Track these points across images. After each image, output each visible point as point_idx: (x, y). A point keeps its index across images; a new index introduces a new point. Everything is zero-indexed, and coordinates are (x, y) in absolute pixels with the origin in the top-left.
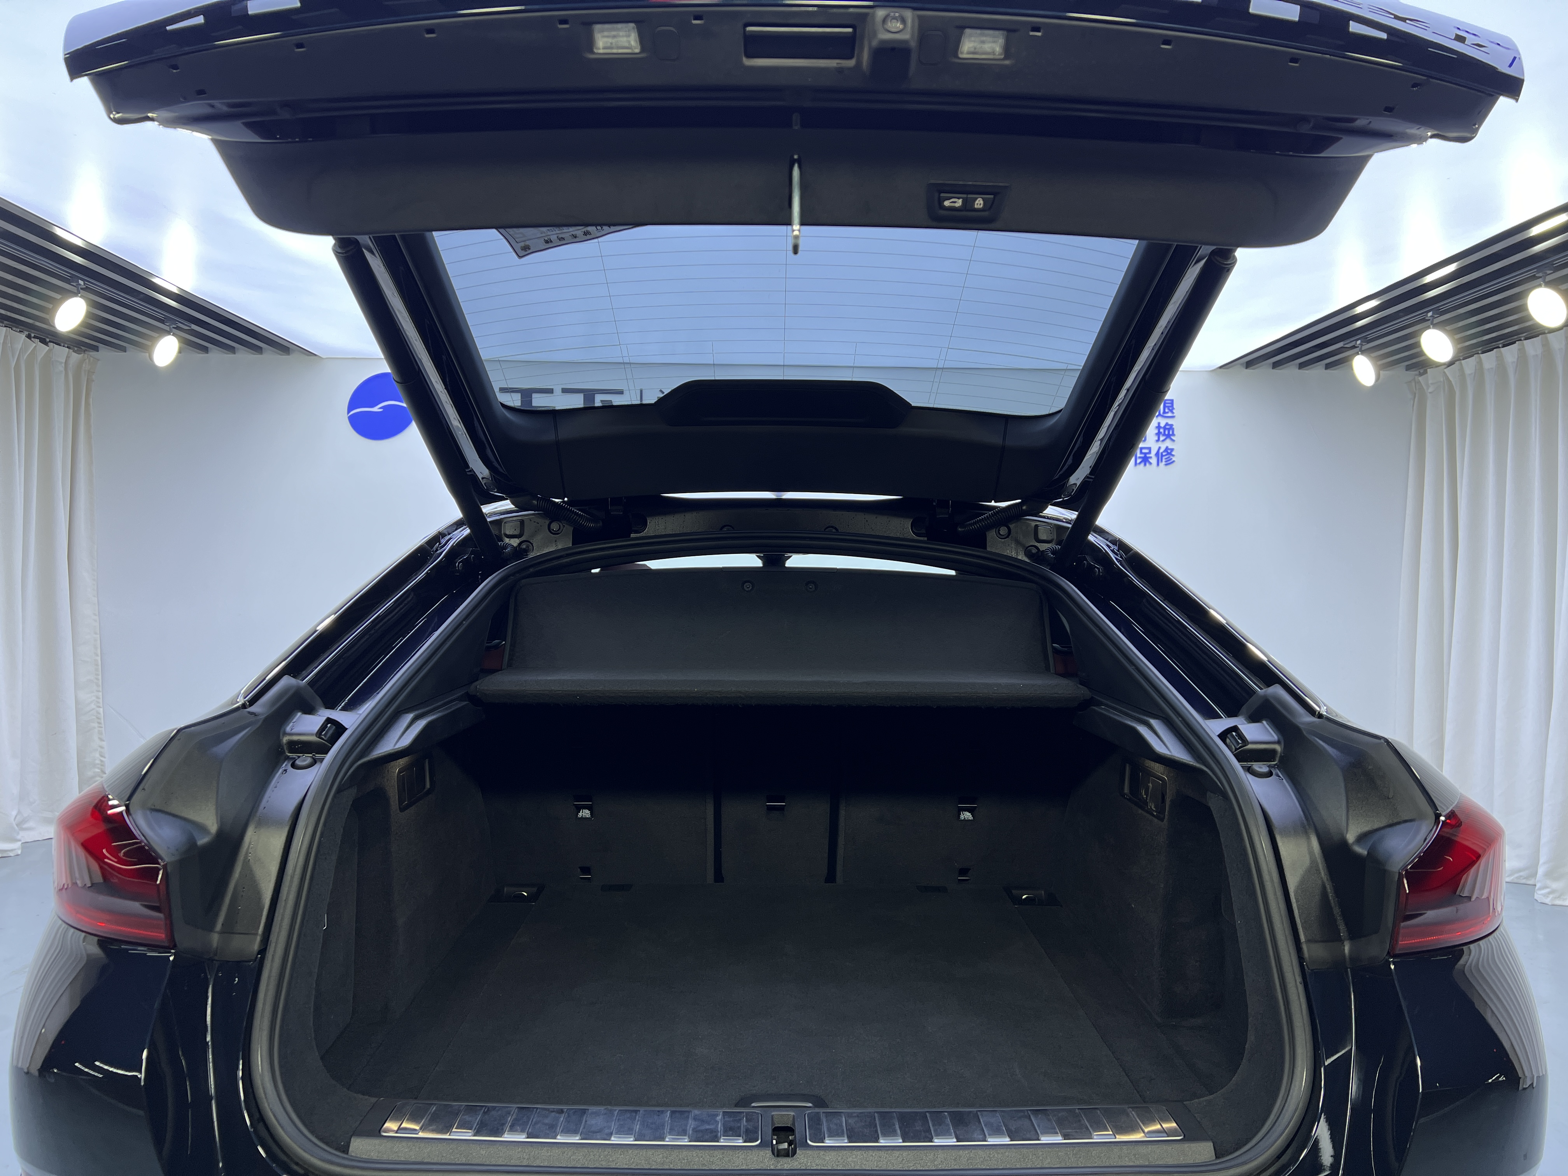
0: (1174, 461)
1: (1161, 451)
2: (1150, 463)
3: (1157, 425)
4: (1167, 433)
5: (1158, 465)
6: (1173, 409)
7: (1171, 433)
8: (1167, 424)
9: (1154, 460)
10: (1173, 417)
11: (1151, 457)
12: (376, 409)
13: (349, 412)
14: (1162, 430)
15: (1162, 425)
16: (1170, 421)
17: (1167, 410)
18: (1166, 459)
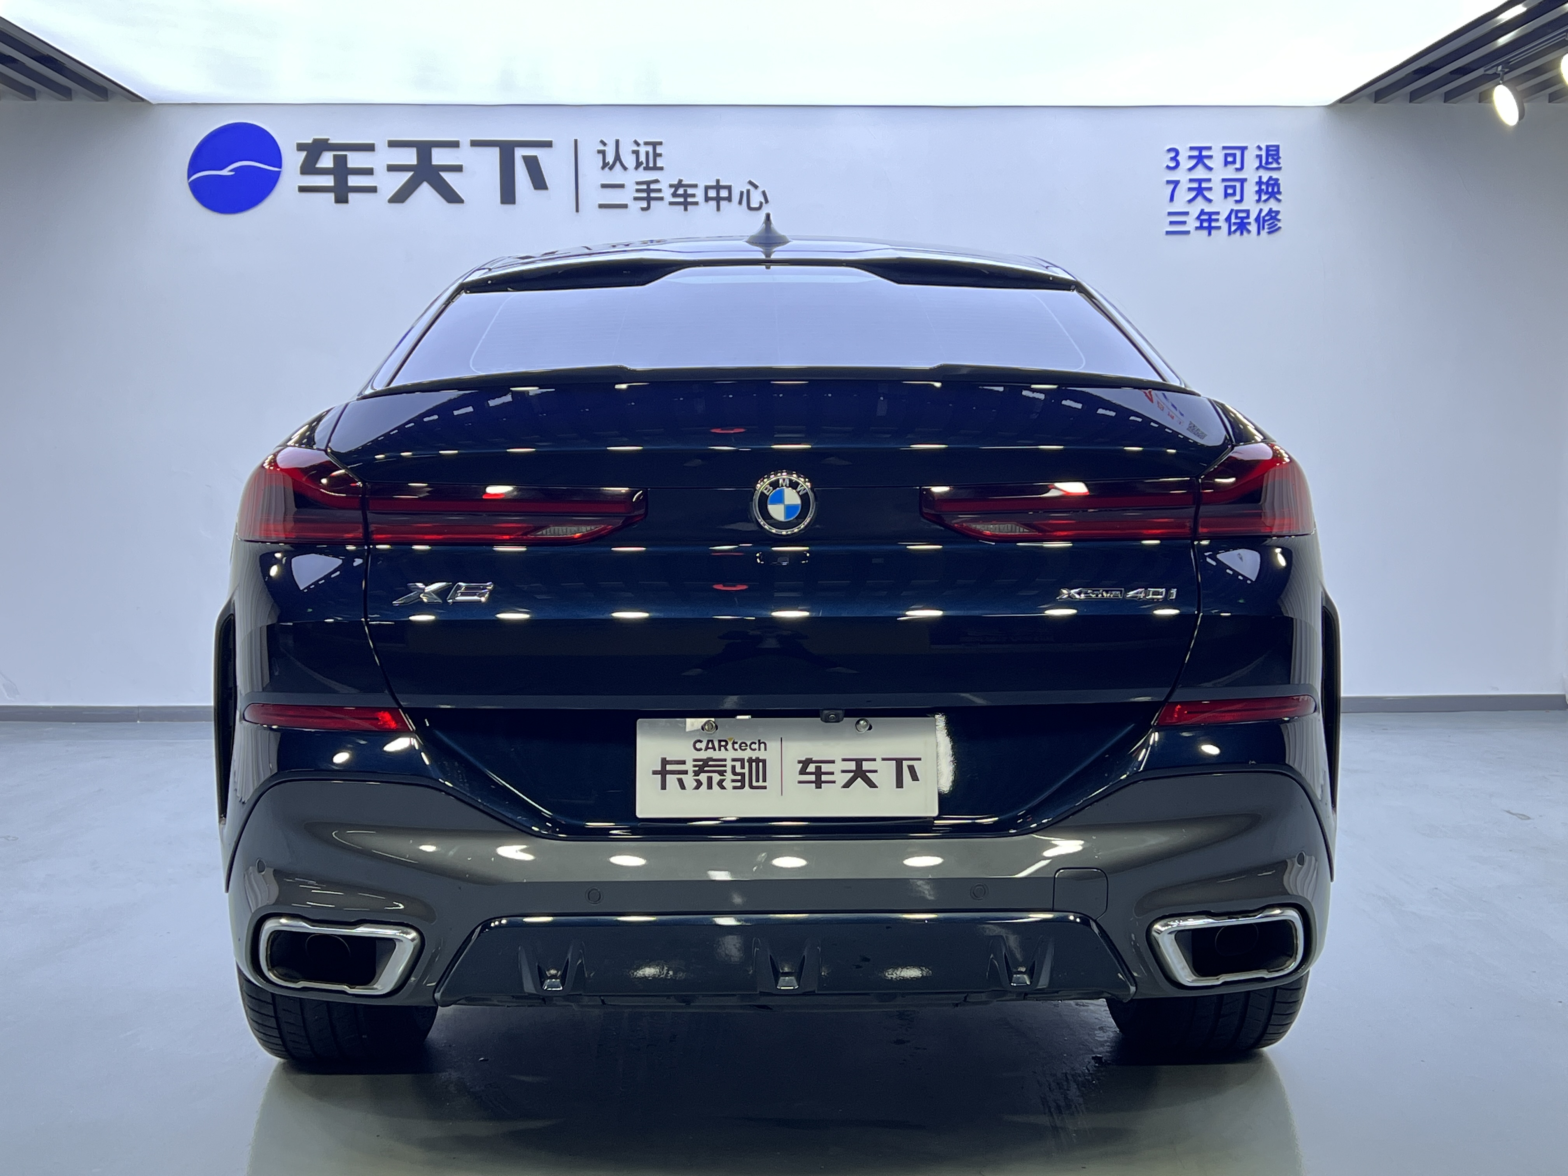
0: (1280, 228)
1: (1263, 214)
2: (1249, 231)
3: (1257, 180)
4: (1270, 190)
5: (1259, 233)
6: (1279, 158)
7: (1276, 190)
8: (1270, 178)
9: (1253, 228)
10: (1279, 169)
11: (1249, 223)
12: (225, 172)
13: (189, 177)
14: (1264, 187)
15: (1264, 180)
16: (1275, 175)
17: (1270, 160)
18: (1269, 225)
